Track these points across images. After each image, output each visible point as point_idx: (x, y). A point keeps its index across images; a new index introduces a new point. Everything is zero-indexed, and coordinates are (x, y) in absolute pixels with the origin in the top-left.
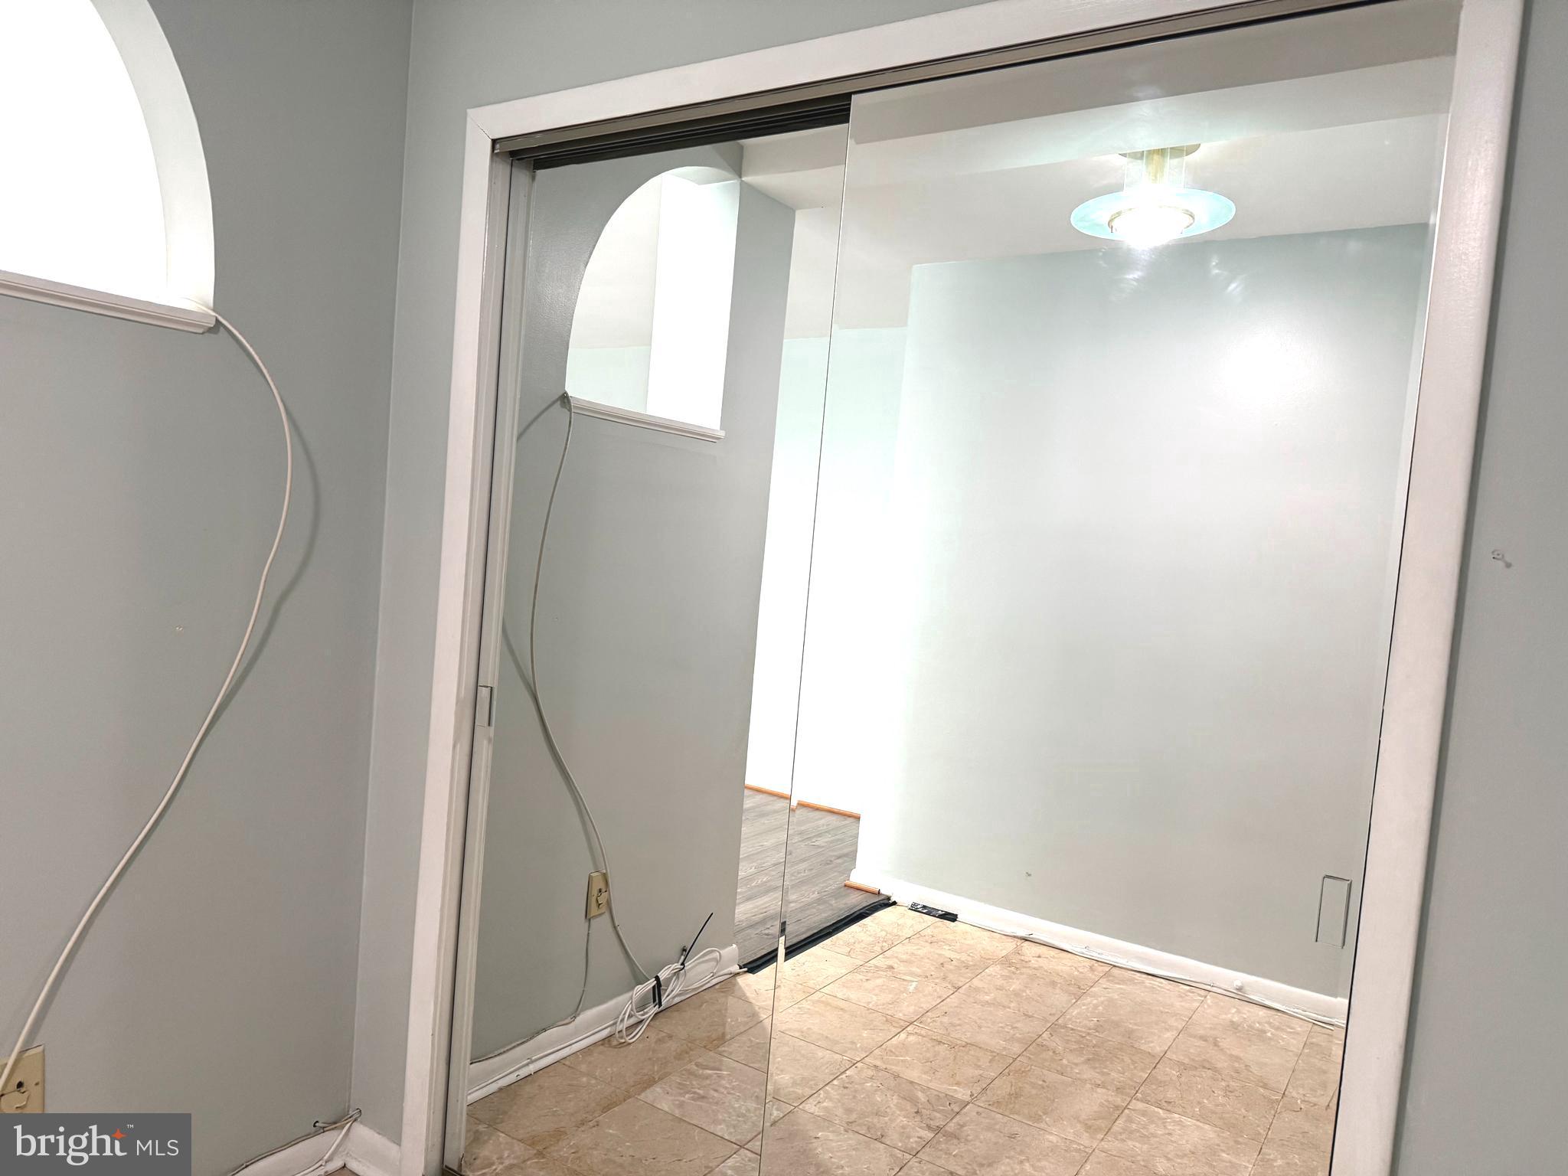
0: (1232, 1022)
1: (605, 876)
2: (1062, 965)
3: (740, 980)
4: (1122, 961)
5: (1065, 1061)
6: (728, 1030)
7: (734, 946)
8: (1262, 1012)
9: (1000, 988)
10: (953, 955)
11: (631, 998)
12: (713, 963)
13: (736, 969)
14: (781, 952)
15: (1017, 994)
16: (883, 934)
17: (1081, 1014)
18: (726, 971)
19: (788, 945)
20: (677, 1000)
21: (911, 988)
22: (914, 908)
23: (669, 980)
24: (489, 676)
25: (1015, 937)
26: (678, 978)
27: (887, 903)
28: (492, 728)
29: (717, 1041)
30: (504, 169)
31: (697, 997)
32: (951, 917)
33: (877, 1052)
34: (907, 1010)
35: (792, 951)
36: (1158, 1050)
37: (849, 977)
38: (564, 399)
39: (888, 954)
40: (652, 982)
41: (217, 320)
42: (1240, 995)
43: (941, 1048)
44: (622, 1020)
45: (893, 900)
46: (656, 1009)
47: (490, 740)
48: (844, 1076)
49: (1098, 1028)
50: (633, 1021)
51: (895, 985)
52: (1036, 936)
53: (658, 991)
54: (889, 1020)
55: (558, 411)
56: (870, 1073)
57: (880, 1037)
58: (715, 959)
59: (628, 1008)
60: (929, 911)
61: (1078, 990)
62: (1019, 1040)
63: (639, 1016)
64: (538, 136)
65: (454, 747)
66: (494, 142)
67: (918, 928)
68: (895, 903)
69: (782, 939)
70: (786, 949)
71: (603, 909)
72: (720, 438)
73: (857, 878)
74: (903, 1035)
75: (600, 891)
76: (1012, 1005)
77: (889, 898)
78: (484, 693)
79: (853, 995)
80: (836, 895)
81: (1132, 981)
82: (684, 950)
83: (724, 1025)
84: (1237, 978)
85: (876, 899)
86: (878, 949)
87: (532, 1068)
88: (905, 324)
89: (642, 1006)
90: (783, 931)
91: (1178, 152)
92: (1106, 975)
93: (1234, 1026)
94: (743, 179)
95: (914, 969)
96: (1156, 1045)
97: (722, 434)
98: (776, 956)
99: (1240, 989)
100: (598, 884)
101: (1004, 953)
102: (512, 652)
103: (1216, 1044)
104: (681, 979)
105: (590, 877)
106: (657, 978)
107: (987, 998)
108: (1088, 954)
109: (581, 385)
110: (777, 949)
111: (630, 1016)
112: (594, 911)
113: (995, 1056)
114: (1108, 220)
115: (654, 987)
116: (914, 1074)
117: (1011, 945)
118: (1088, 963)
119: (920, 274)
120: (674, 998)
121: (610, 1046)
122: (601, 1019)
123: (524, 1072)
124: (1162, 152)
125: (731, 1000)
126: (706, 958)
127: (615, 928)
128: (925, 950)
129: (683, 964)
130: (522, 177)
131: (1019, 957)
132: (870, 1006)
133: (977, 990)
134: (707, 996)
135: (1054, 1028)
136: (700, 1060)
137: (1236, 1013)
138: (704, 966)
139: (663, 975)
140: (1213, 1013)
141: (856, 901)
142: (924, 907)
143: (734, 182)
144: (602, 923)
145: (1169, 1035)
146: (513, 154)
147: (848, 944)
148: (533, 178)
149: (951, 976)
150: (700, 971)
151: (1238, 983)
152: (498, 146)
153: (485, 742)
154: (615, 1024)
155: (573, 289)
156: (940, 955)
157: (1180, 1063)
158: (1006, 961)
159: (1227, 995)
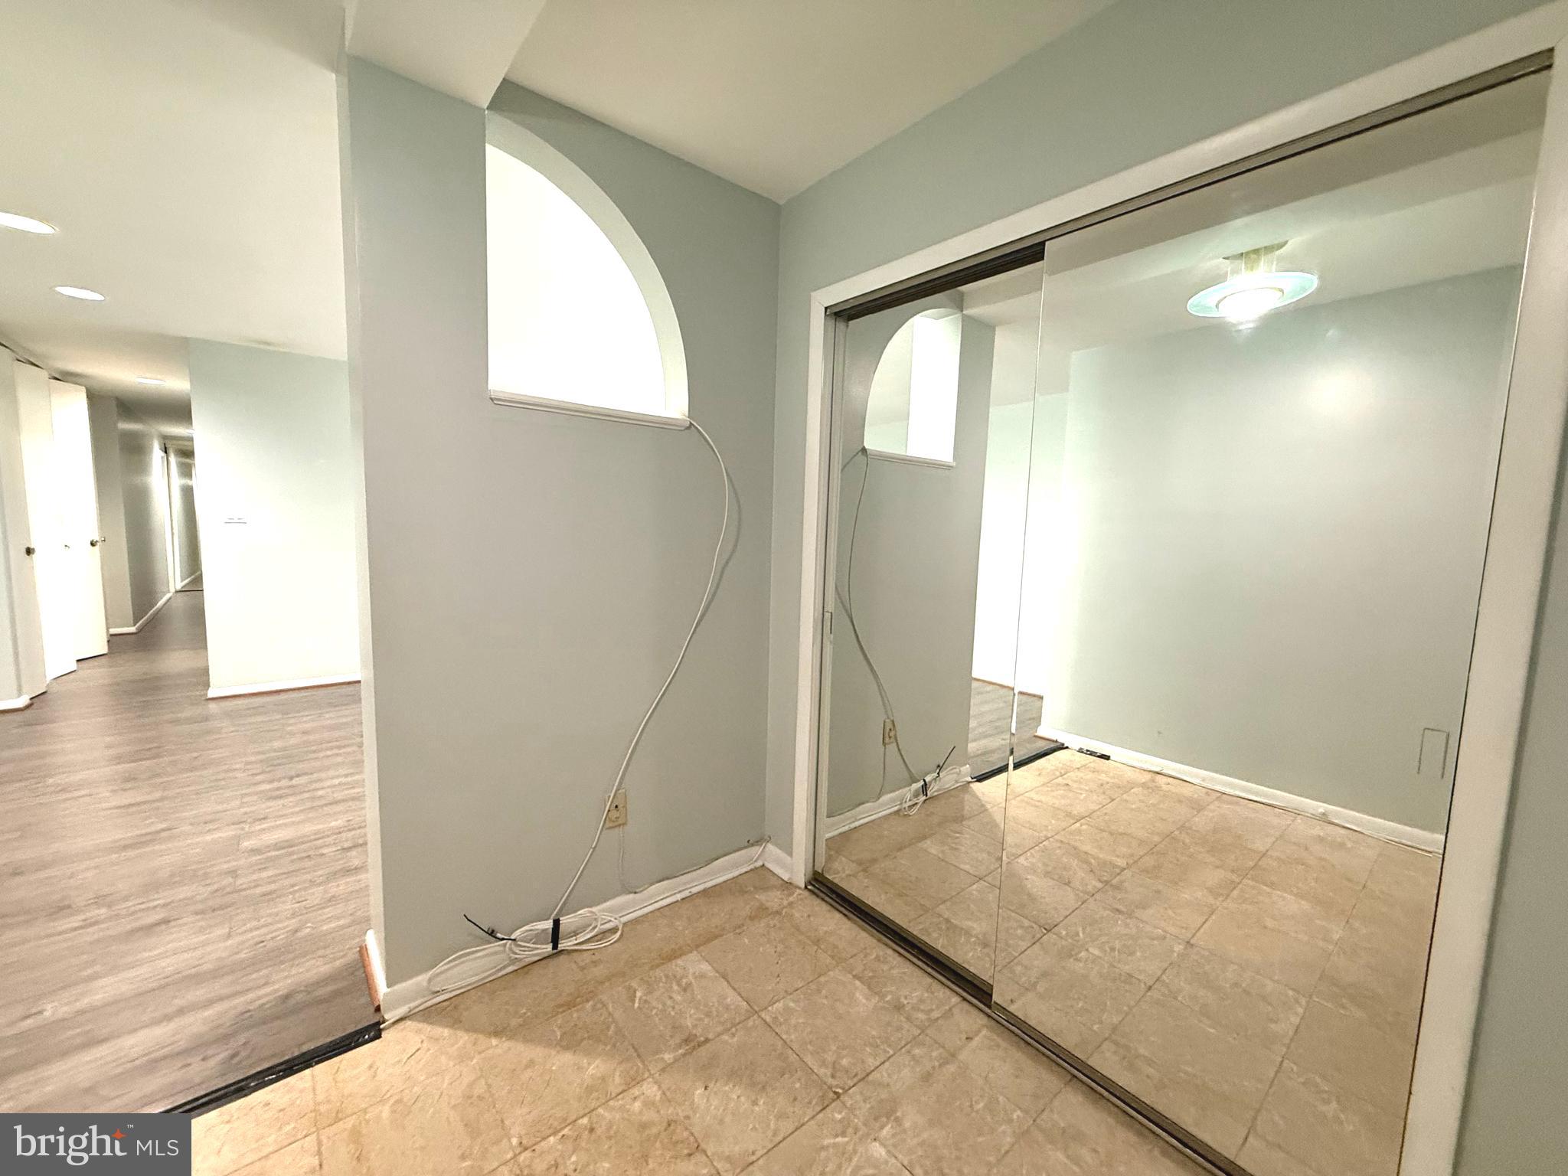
0: (1319, 836)
1: (893, 722)
2: (1187, 791)
3: (972, 785)
4: (1228, 790)
5: (1192, 850)
6: (965, 812)
7: (968, 766)
8: (1343, 831)
9: (1142, 801)
10: (1108, 780)
11: (910, 790)
12: (955, 775)
13: (970, 779)
14: (1011, 766)
15: (1154, 805)
16: (1061, 765)
17: (1200, 822)
18: (963, 780)
19: (1015, 761)
20: (936, 794)
21: (1082, 797)
22: (1081, 751)
23: (930, 782)
24: (830, 607)
25: (1150, 771)
26: (935, 782)
27: (1062, 747)
28: (832, 636)
29: (960, 819)
30: (831, 322)
31: (947, 793)
32: (1107, 758)
33: (1063, 833)
34: (1079, 809)
35: (1017, 766)
36: (1262, 849)
37: (1040, 789)
38: (864, 450)
39: (1065, 776)
40: (922, 783)
41: (691, 423)
42: (1324, 818)
43: (1105, 834)
44: (906, 802)
45: (1066, 745)
46: (925, 798)
47: (831, 642)
48: (1041, 845)
49: (1215, 831)
50: (911, 803)
51: (1071, 795)
52: (1164, 771)
53: (925, 787)
54: (1069, 815)
55: (861, 457)
56: (1059, 845)
57: (1064, 825)
58: (956, 773)
59: (909, 796)
60: (1092, 754)
61: (1198, 807)
62: (1158, 834)
63: (915, 800)
64: (851, 301)
65: (813, 646)
66: (826, 308)
67: (1083, 763)
68: (1067, 748)
69: (1011, 758)
70: (1014, 764)
71: (893, 740)
72: (952, 467)
73: (1041, 732)
74: (1078, 824)
75: (890, 730)
76: (1151, 812)
77: (1063, 744)
78: (828, 615)
79: (1043, 798)
80: (1029, 741)
81: (1237, 803)
82: (939, 766)
83: (963, 810)
84: (1321, 807)
85: (1053, 745)
86: (1058, 774)
87: (857, 824)
88: (1067, 390)
89: (916, 795)
90: (1012, 753)
91: (1269, 249)
92: (1218, 798)
93: (1321, 840)
94: (964, 312)
95: (1082, 786)
96: (1260, 846)
97: (954, 464)
98: (1008, 768)
99: (1324, 814)
100: (889, 726)
101: (1143, 780)
102: (840, 598)
103: (1306, 849)
104: (937, 782)
105: (885, 722)
106: (924, 780)
107: (1134, 806)
108: (1205, 784)
109: (873, 441)
110: (1008, 764)
111: (910, 800)
112: (887, 739)
113: (1142, 842)
114: (1216, 302)
115: (922, 786)
116: (1087, 848)
117: (1148, 776)
118: (1204, 790)
119: (1075, 357)
120: (935, 791)
121: (899, 816)
122: (893, 800)
123: (853, 826)
124: (1256, 251)
125: (967, 797)
126: (952, 772)
127: (899, 750)
128: (1090, 776)
129: (938, 774)
130: (841, 325)
131: (1154, 784)
132: (1056, 806)
133: (1126, 801)
134: (953, 793)
135: (1182, 828)
136: (952, 828)
137: (1318, 830)
138: (950, 777)
139: (928, 779)
140: (1302, 828)
141: (1043, 746)
142: (1088, 751)
143: (959, 315)
144: (892, 747)
145: (1270, 840)
146: (836, 314)
147: (1039, 770)
148: (847, 326)
149: (1108, 792)
150: (948, 780)
151: (1321, 810)
152: (828, 310)
153: (829, 643)
154: (901, 804)
155: (868, 388)
156: (1100, 779)
157: (1278, 859)
158: (1144, 785)
159: (1314, 817)
